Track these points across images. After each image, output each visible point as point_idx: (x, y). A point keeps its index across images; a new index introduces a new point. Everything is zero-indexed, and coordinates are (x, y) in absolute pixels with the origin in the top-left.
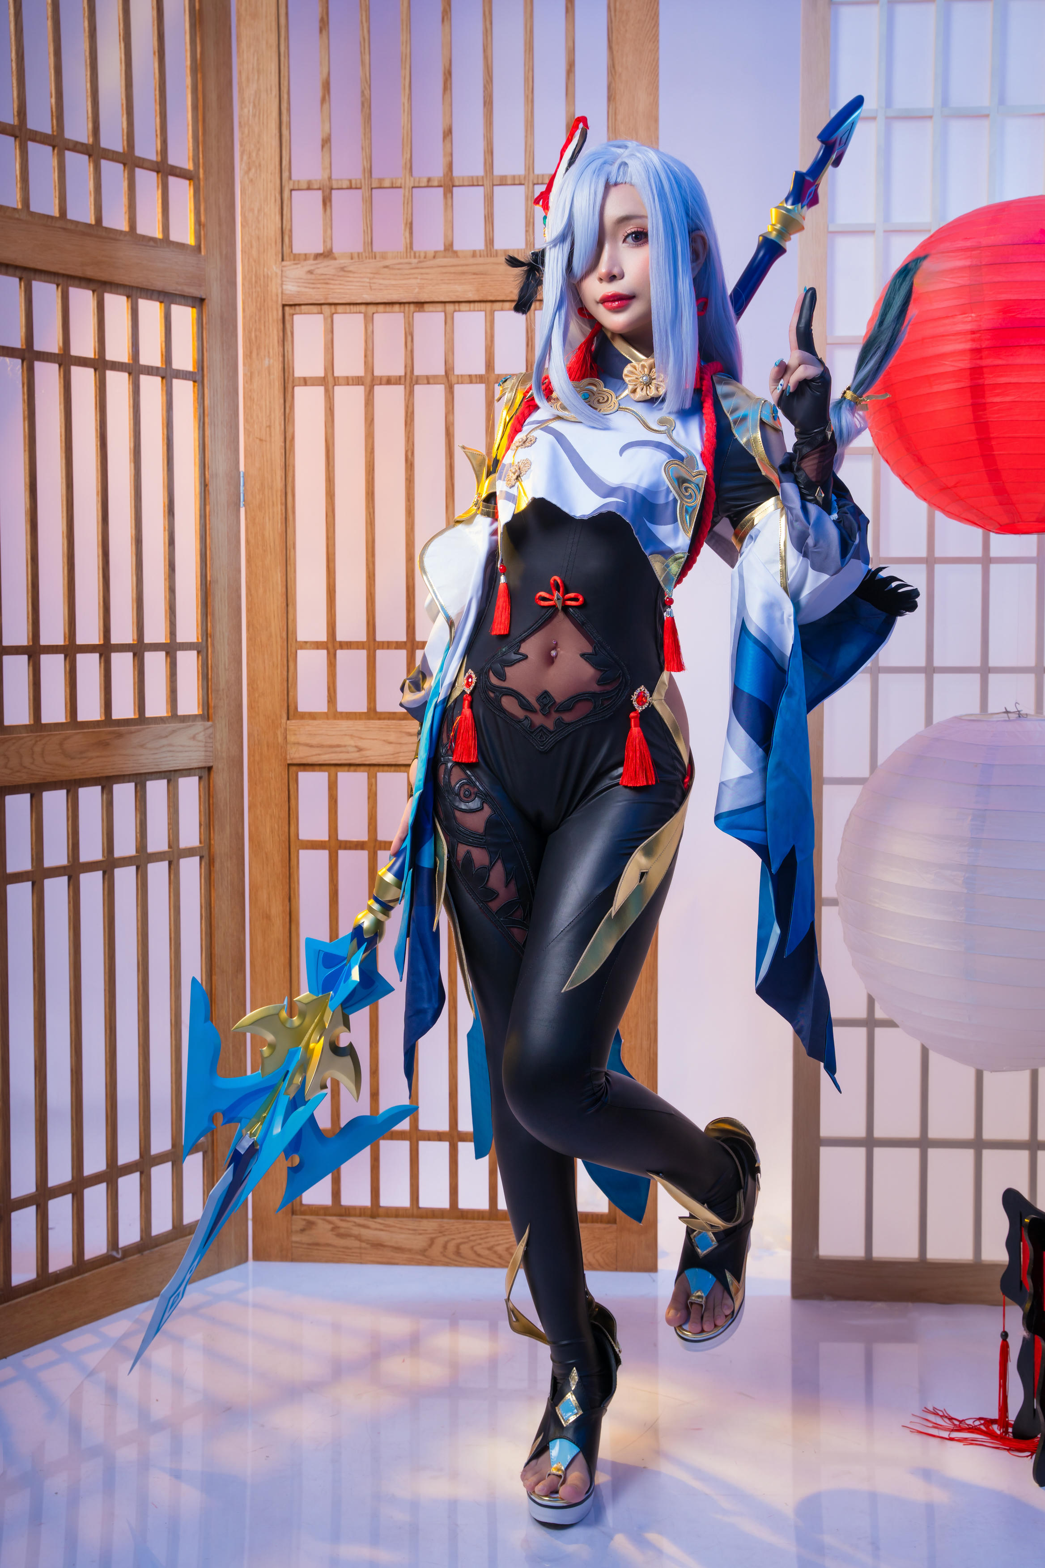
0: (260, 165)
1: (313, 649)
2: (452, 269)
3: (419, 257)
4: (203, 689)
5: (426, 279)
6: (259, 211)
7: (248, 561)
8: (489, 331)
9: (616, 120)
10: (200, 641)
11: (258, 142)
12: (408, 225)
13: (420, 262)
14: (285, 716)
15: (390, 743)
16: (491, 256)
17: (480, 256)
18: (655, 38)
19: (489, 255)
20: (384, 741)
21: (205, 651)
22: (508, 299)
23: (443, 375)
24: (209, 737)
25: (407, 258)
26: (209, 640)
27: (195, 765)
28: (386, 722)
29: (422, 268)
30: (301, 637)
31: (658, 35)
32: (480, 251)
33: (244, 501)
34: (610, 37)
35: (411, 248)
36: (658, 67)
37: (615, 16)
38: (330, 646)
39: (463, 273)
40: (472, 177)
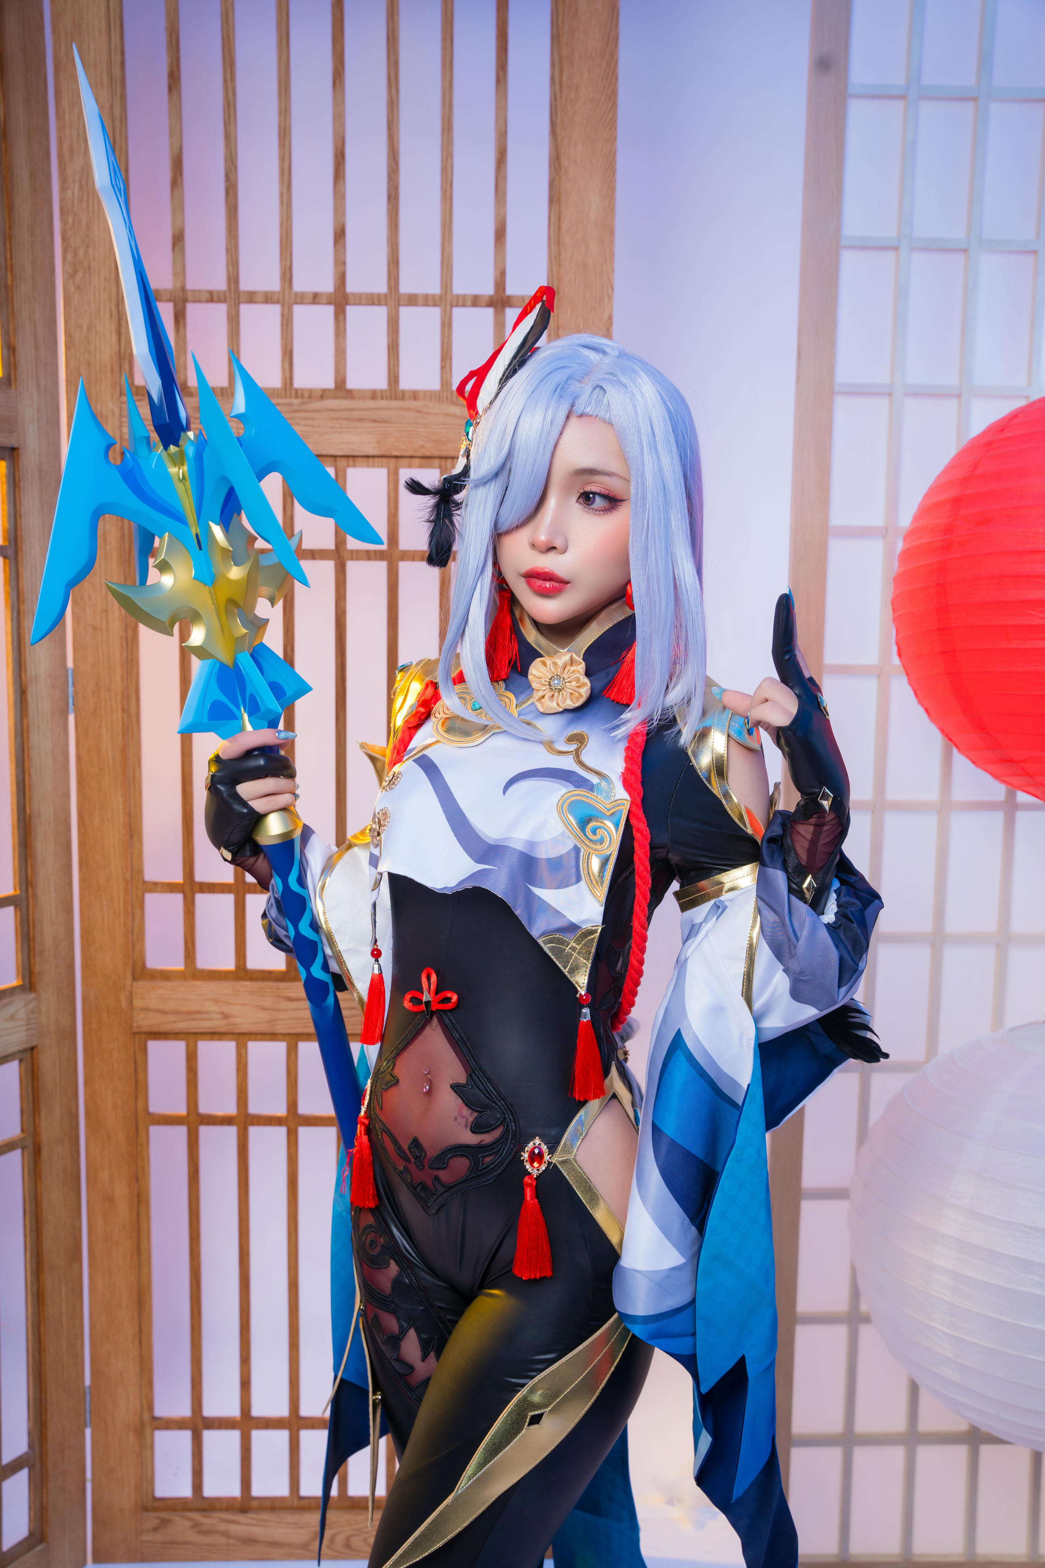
0: (89, 268)
1: (165, 892)
2: (346, 414)
3: (302, 397)
4: (22, 953)
5: (312, 426)
6: (90, 328)
7: (80, 782)
8: (392, 494)
9: (559, 227)
10: (18, 892)
11: (87, 236)
12: (288, 355)
13: (303, 403)
14: (130, 977)
15: (265, 1009)
16: (396, 399)
17: (382, 398)
18: (612, 125)
19: (393, 397)
20: (257, 1006)
21: (25, 904)
22: (419, 455)
23: (331, 551)
24: (32, 1012)
25: (286, 397)
26: (30, 889)
27: (15, 1049)
28: (260, 984)
29: (306, 411)
30: (150, 876)
31: (616, 121)
32: (382, 391)
33: (74, 705)
34: (554, 118)
35: (291, 383)
36: (615, 162)
37: (561, 91)
38: (187, 888)
39: (360, 420)
40: (372, 295)
